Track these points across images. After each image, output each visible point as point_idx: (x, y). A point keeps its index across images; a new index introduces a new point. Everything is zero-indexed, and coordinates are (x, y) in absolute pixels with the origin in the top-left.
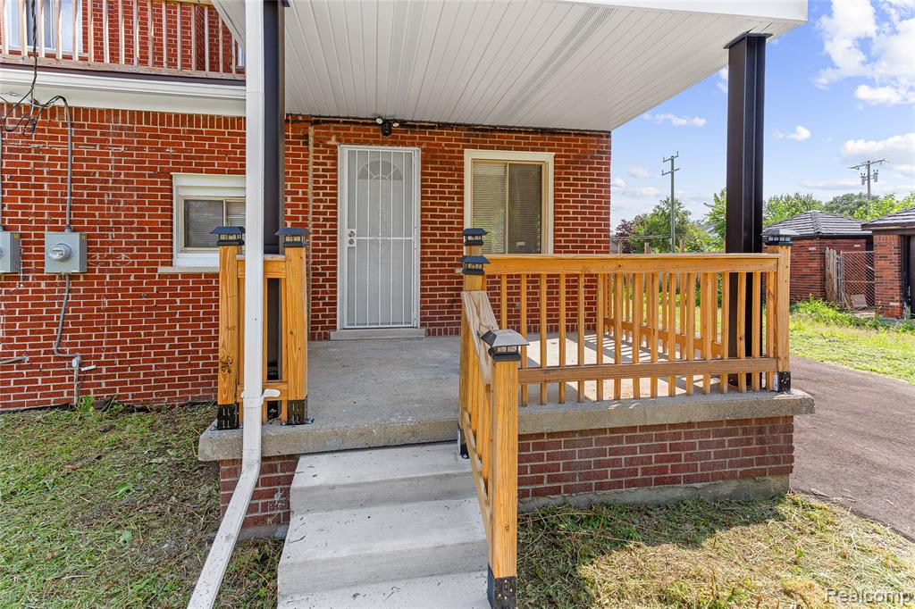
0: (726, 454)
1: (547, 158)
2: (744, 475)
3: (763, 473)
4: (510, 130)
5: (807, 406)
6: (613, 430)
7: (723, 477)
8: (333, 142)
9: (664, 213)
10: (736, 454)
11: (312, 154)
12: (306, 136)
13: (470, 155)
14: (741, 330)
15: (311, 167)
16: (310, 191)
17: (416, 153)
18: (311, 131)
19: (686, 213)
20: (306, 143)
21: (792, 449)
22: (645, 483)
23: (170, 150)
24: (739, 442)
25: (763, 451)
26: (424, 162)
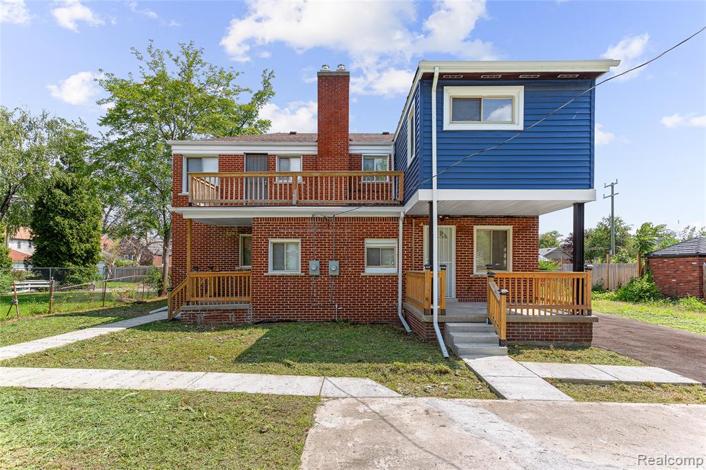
0: (569, 334)
1: (510, 228)
2: (575, 341)
3: (581, 340)
4: (493, 217)
5: (596, 319)
6: (532, 323)
7: (568, 340)
8: (422, 225)
9: (606, 228)
10: (572, 334)
11: (414, 230)
12: (412, 223)
13: (476, 228)
14: (575, 296)
15: (414, 235)
16: (413, 244)
17: (454, 228)
18: (414, 221)
19: (626, 229)
20: (412, 226)
21: (592, 334)
22: (542, 340)
23: (365, 230)
24: (573, 330)
25: (582, 334)
26: (457, 231)
